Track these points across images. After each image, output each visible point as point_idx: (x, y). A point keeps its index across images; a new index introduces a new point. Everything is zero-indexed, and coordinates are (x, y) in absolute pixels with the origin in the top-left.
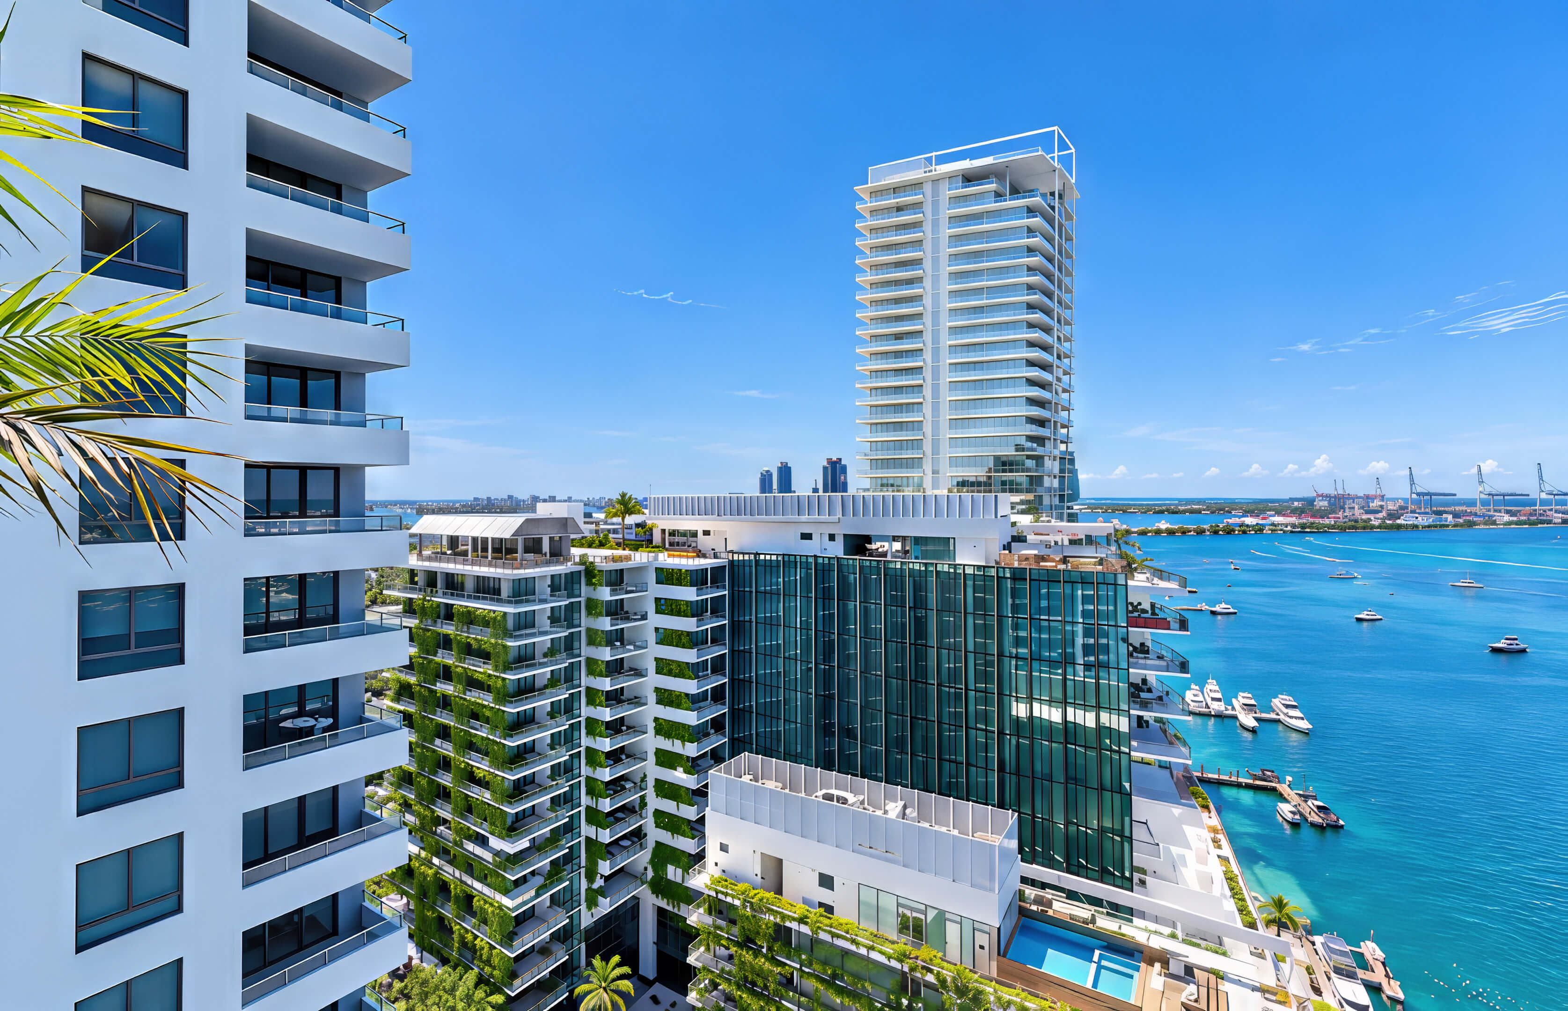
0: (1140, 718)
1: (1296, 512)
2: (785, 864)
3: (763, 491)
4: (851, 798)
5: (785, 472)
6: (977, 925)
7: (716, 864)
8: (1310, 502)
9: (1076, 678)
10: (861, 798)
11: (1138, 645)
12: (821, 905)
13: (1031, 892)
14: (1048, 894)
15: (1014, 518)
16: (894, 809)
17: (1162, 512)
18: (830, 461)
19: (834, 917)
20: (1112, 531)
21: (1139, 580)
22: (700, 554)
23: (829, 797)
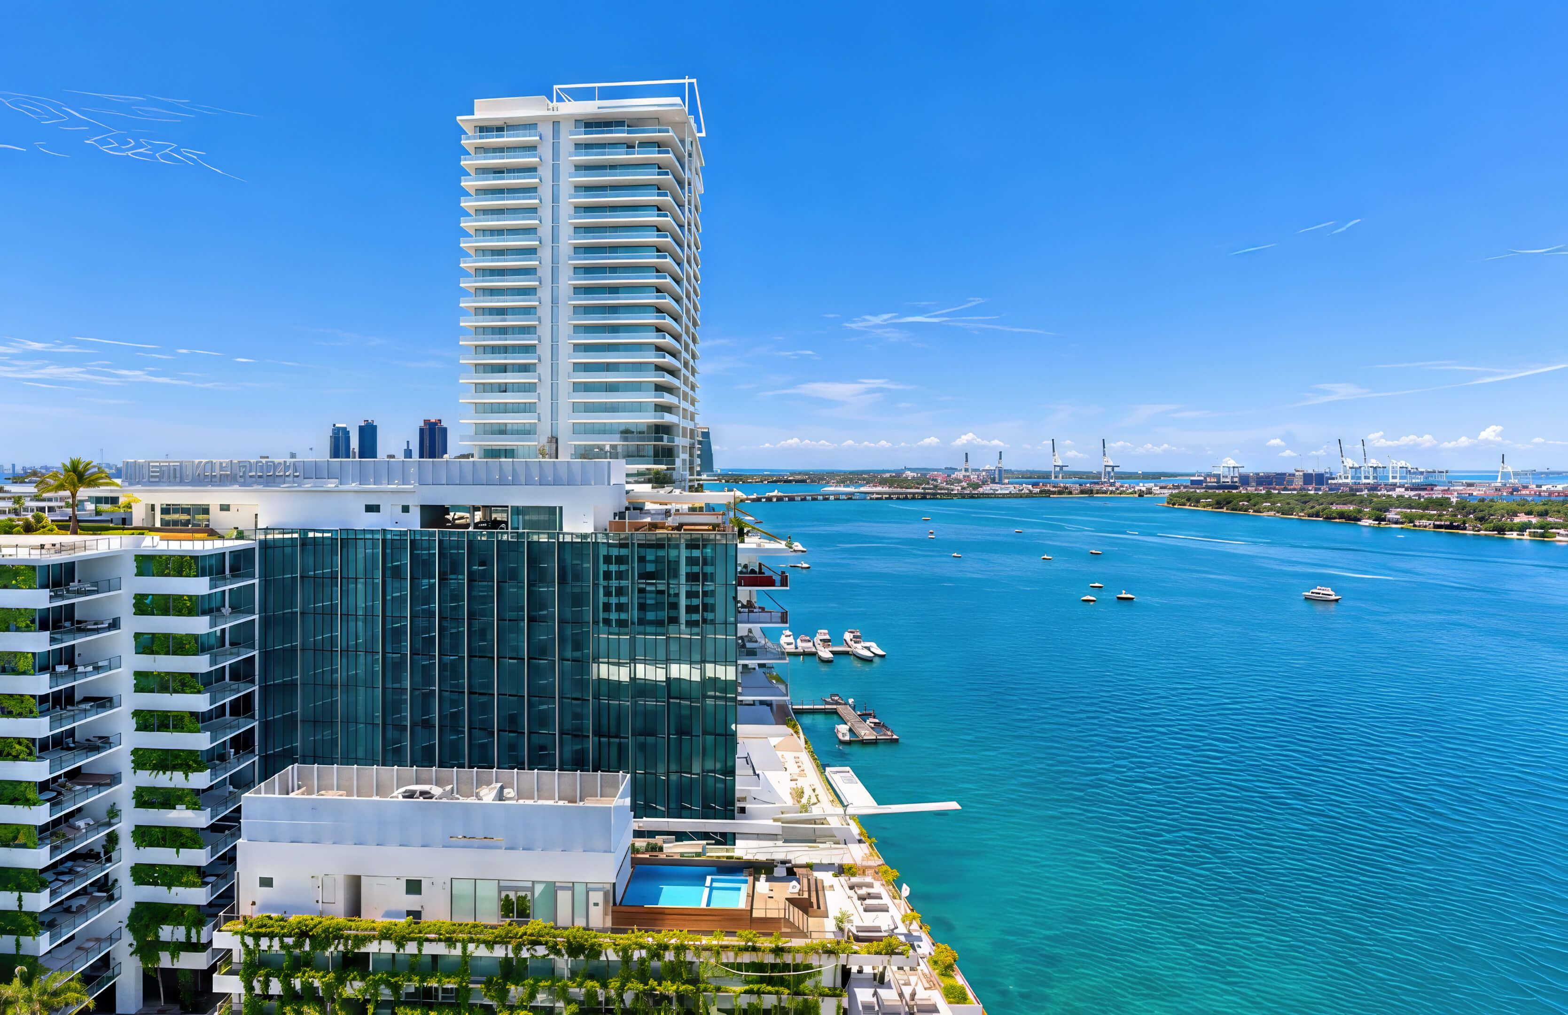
0: (745, 666)
1: (883, 482)
2: (364, 881)
3: (335, 453)
4: (436, 790)
5: (368, 433)
6: (589, 885)
7: (254, 903)
8: (899, 473)
9: (682, 636)
10: (448, 788)
11: (745, 603)
12: (409, 913)
13: (641, 843)
14: (659, 840)
15: (628, 487)
16: (488, 795)
17: (776, 482)
18: (427, 422)
19: (423, 920)
20: (732, 501)
21: (751, 542)
22: (212, 534)
23: (411, 795)
